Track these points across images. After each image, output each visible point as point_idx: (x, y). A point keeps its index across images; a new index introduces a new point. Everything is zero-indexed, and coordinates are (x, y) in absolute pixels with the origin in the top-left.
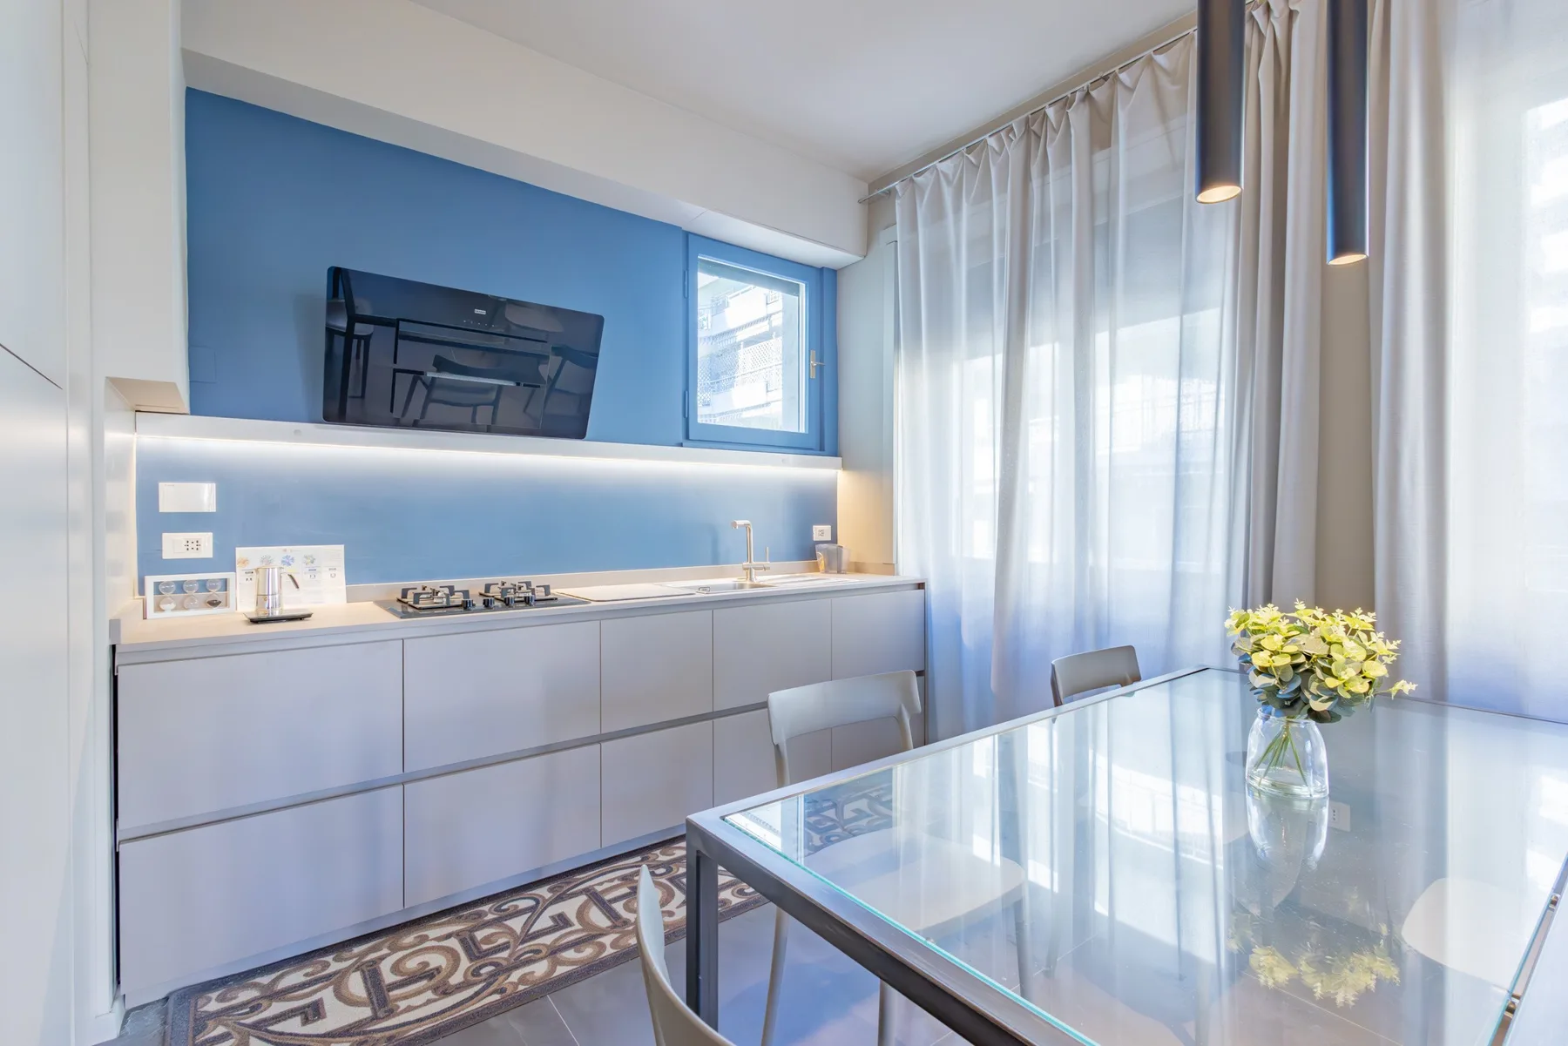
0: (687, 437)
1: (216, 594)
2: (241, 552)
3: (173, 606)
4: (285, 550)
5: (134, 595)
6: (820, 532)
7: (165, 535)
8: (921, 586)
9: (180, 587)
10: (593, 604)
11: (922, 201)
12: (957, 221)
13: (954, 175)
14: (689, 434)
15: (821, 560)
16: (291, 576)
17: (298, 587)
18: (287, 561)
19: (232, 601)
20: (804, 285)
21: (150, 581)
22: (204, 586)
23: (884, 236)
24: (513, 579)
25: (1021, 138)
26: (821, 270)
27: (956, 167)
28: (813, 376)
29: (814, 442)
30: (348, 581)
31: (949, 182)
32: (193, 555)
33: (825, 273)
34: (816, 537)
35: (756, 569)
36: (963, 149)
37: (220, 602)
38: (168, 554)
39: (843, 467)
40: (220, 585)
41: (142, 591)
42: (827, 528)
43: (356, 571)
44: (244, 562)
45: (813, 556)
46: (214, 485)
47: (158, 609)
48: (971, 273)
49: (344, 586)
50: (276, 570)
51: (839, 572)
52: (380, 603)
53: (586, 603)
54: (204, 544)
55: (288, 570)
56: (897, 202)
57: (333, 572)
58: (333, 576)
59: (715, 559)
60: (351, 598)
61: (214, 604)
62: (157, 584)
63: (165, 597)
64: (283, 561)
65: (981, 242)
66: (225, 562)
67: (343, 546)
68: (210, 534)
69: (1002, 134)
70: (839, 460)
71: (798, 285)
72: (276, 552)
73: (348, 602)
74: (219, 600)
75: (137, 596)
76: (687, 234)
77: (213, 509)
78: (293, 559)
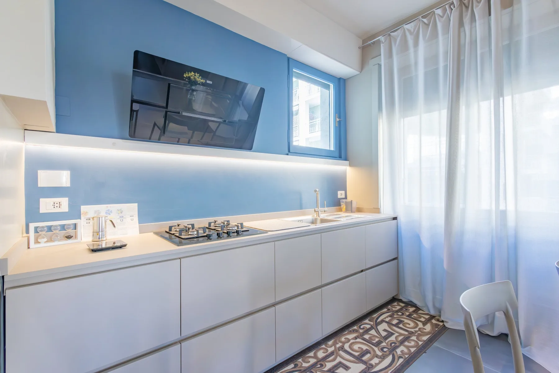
0: (289, 151)
1: (71, 232)
2: (84, 208)
3: (45, 240)
4: (107, 207)
5: (22, 234)
6: (341, 194)
7: (41, 200)
8: (395, 218)
9: (50, 228)
10: (270, 233)
11: (395, 44)
12: (416, 52)
13: (414, 30)
14: (290, 150)
15: (343, 206)
16: (111, 221)
17: (115, 227)
18: (109, 212)
19: (79, 236)
20: (333, 85)
21: (32, 226)
22: (63, 227)
23: (372, 62)
24: (220, 219)
25: (457, 8)
26: (340, 79)
27: (415, 26)
28: (337, 125)
29: (337, 154)
30: (139, 223)
31: (411, 33)
32: (57, 210)
33: (341, 81)
34: (339, 196)
35: (321, 211)
36: (420, 17)
37: (72, 236)
38: (42, 210)
39: (349, 165)
40: (72, 227)
41: (27, 232)
42: (343, 192)
43: (144, 217)
44: (86, 213)
45: (340, 205)
46: (69, 172)
47: (37, 242)
48: (426, 74)
49: (137, 225)
50: (103, 218)
51: (352, 212)
52: (157, 233)
53: (266, 233)
54: (64, 204)
55: (110, 217)
56: (382, 45)
57: (132, 218)
58: (132, 220)
59: (301, 207)
60: (141, 232)
61: (69, 237)
62: (36, 228)
63: (40, 235)
64: (106, 213)
65: (432, 60)
66: (75, 213)
67: (136, 204)
68: (67, 199)
69: (447, 7)
70: (347, 162)
71: (329, 85)
72: (102, 208)
73: (140, 233)
74: (72, 235)
75: (25, 235)
76: (289, 59)
77: (68, 185)
78: (111, 212)
